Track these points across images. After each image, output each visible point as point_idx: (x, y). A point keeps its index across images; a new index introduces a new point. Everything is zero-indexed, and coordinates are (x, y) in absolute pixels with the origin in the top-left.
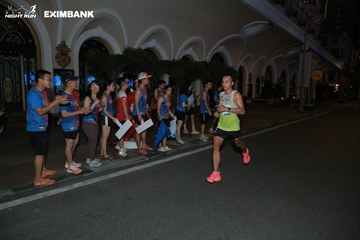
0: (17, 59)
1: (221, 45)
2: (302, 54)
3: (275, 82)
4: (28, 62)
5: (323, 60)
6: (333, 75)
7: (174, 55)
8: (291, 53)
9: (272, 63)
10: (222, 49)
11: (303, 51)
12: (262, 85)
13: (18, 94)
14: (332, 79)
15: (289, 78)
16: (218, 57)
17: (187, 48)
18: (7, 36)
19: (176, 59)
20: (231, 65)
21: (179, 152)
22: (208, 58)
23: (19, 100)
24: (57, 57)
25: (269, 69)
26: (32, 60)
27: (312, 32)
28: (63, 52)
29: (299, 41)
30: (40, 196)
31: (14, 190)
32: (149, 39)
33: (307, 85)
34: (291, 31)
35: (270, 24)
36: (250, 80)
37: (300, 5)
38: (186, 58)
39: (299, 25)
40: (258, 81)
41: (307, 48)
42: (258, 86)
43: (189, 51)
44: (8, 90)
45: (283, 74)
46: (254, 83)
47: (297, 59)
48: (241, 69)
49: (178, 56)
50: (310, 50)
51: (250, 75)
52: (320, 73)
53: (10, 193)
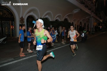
0: (9, 22)
1: (67, 16)
2: (90, 18)
3: (83, 26)
4: (12, 22)
5: (97, 20)
6: (99, 24)
7: (53, 19)
8: (87, 18)
9: (81, 21)
10: (67, 17)
11: (91, 17)
12: (79, 27)
13: (9, 32)
14: (99, 25)
15: (87, 25)
16: (66, 20)
17: (57, 17)
18: (6, 16)
19: (54, 21)
20: (69, 22)
21: (57, 47)
22: (63, 20)
23: (10, 34)
24: (20, 21)
25: (81, 23)
26: (13, 22)
27: (93, 11)
28: (22, 20)
29: (89, 14)
30: (21, 60)
31: (14, 58)
32: (46, 15)
33: (92, 27)
34: (87, 11)
35: (81, 10)
36: (75, 26)
37: (89, 4)
38: (57, 20)
39: (89, 10)
40: (78, 26)
41: (92, 16)
42: (78, 28)
43: (58, 18)
44: (7, 31)
45: (85, 24)
46: (76, 27)
47: (89, 19)
48: (73, 23)
49: (54, 20)
50: (93, 17)
51: (75, 25)
52: (96, 23)
53: (13, 59)
